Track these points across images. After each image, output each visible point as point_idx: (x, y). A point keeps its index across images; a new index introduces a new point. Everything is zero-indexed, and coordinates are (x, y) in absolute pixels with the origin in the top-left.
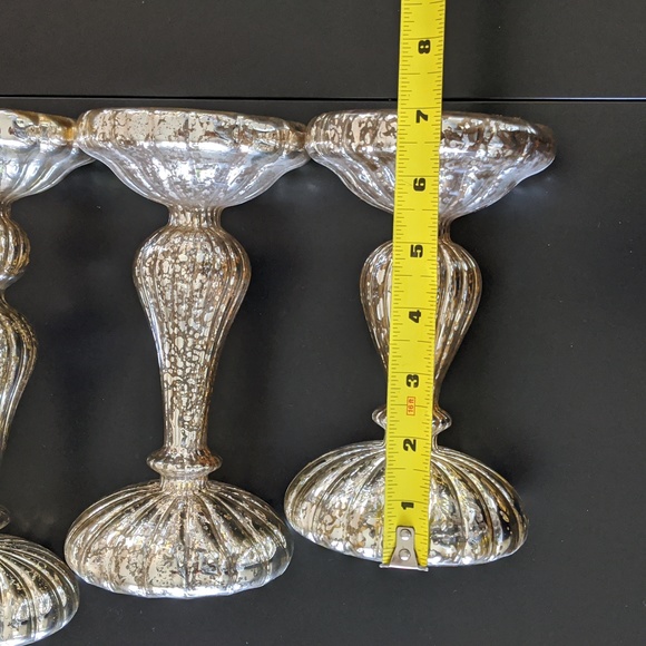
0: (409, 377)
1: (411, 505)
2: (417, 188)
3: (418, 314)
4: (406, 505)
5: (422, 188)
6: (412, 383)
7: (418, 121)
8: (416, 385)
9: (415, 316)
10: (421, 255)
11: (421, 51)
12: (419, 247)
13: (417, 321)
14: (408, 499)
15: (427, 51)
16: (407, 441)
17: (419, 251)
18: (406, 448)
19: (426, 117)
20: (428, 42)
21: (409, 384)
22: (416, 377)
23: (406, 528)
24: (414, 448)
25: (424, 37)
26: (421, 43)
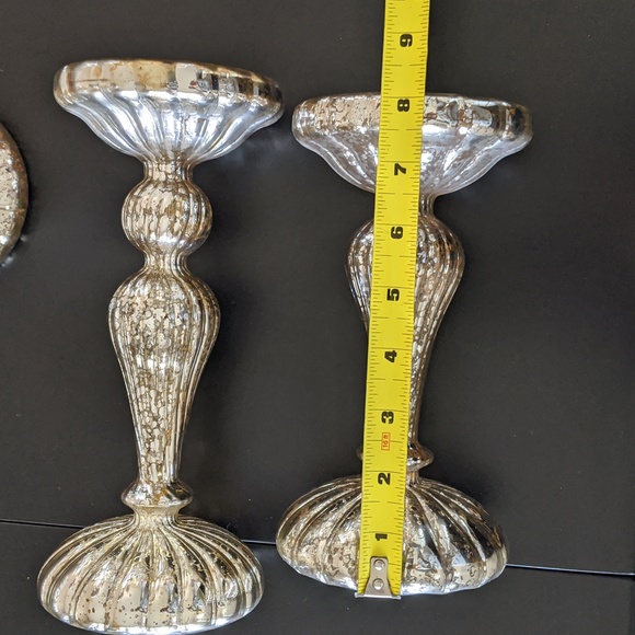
0: (384, 414)
1: (385, 536)
2: (394, 236)
3: (394, 354)
4: (380, 536)
5: (400, 236)
6: (387, 420)
7: (396, 173)
8: (391, 421)
9: (391, 356)
10: (397, 299)
11: (400, 109)
12: (396, 291)
13: (392, 361)
14: (381, 531)
15: (407, 109)
16: (381, 475)
17: (395, 295)
18: (380, 482)
19: (404, 171)
20: (407, 101)
21: (384, 421)
22: (391, 414)
23: (379, 558)
24: (388, 482)
25: (404, 96)
26: (400, 102)
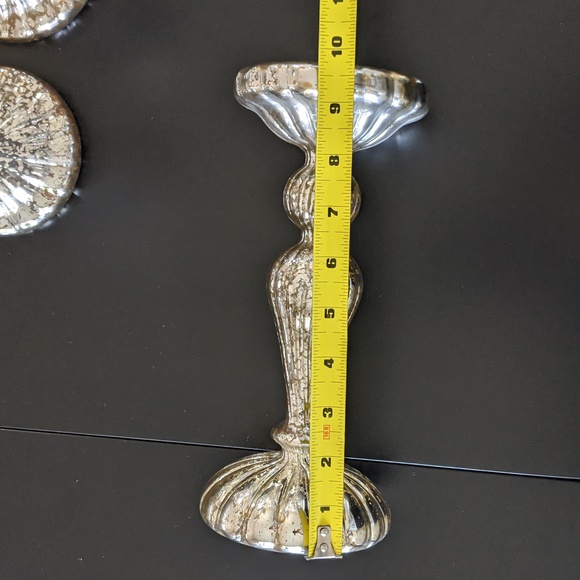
0: (325, 410)
1: (327, 509)
2: (329, 266)
3: (331, 361)
4: (324, 509)
5: (334, 266)
6: (327, 415)
7: (329, 215)
8: (331, 415)
9: (329, 363)
10: (333, 316)
11: (331, 164)
12: (332, 311)
13: (330, 367)
14: (325, 505)
15: (337, 164)
16: (324, 460)
17: (331, 314)
18: (323, 465)
19: (336, 213)
20: (337, 158)
21: (325, 416)
22: (330, 410)
23: (323, 527)
24: (329, 465)
25: (334, 153)
26: (331, 158)
